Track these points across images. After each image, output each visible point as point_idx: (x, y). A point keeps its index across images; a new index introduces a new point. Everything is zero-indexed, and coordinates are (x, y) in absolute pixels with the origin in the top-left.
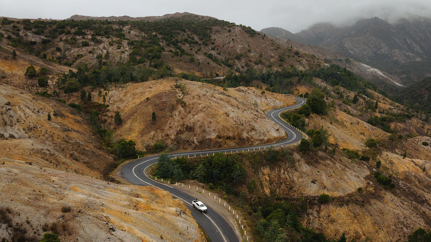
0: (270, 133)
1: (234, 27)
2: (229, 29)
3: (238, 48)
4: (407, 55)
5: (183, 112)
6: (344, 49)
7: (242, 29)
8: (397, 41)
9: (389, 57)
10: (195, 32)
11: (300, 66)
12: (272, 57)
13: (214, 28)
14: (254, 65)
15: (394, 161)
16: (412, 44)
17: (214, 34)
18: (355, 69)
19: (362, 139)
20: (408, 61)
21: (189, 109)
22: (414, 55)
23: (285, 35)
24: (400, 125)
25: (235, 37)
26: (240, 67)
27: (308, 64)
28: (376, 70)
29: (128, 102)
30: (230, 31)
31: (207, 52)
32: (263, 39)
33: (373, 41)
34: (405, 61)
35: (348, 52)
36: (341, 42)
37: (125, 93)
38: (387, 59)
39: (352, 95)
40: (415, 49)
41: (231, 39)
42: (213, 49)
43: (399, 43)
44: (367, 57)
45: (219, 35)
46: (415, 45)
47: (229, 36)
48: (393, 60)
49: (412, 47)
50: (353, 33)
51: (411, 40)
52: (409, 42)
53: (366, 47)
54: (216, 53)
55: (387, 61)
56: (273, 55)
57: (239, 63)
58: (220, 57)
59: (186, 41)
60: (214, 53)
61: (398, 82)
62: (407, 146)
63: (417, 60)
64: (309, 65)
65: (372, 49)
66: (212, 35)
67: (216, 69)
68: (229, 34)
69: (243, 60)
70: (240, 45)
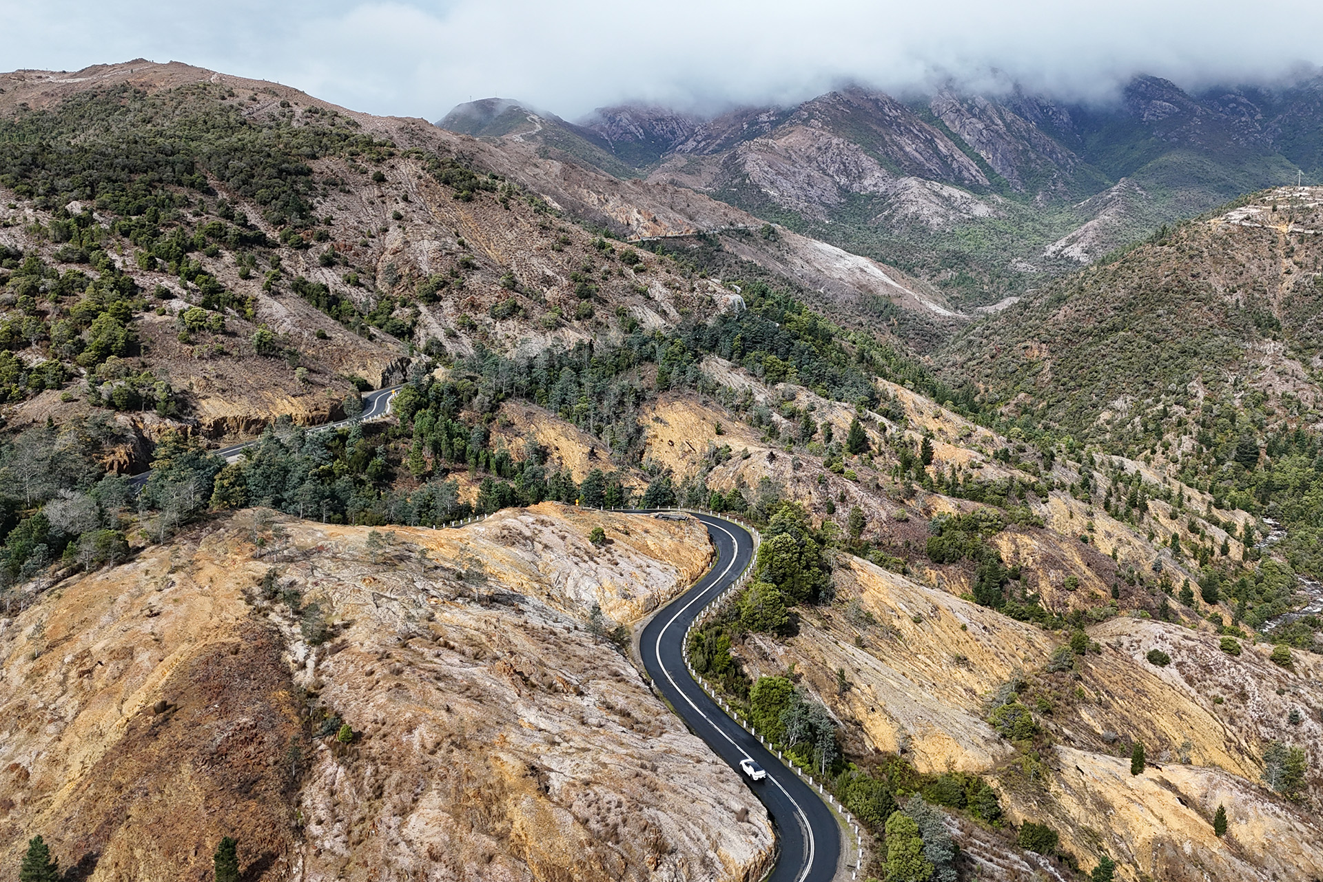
0: (723, 850)
1: (392, 162)
2: (376, 170)
3: (421, 251)
4: (946, 195)
5: (347, 792)
6: (747, 181)
7: (423, 169)
8: (908, 149)
9: (890, 205)
10: (246, 186)
11: (647, 310)
12: (548, 281)
13: (315, 165)
14: (490, 320)
15: (1108, 796)
16: (956, 157)
17: (325, 196)
18: (799, 262)
19: (971, 691)
20: (951, 218)
21: (370, 770)
22: (968, 196)
23: (541, 128)
24: (1029, 541)
25: (402, 204)
26: (441, 336)
27: (672, 301)
28: (863, 261)
29: (62, 724)
30: (380, 179)
31: (304, 275)
32: (507, 208)
33: (837, 151)
34: (942, 216)
35: (760, 191)
36: (735, 153)
37: (34, 658)
38: (886, 213)
39: (842, 417)
40: (965, 174)
41: (390, 215)
42: (328, 263)
43: (914, 153)
44: (821, 208)
45: (343, 199)
46: (964, 159)
47: (378, 201)
48: (906, 216)
49: (955, 165)
50: (766, 119)
51: (951, 143)
52: (944, 150)
53: (816, 174)
54: (339, 280)
55: (886, 218)
56: (549, 272)
57: (434, 316)
58: (358, 296)
59: (217, 233)
60: (330, 278)
61: (936, 302)
62: (1107, 683)
63: (976, 213)
64: (678, 302)
65: (832, 176)
66: (315, 201)
67: (353, 357)
68: (377, 192)
69: (447, 304)
70: (426, 241)
